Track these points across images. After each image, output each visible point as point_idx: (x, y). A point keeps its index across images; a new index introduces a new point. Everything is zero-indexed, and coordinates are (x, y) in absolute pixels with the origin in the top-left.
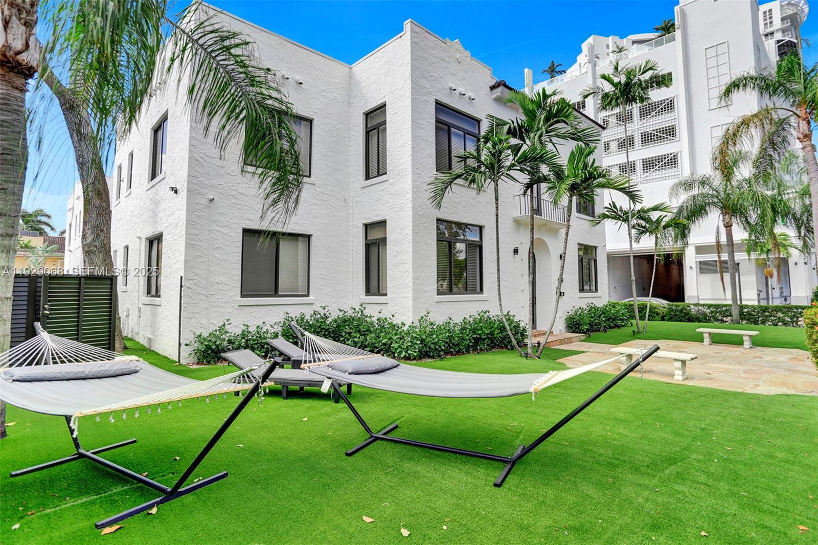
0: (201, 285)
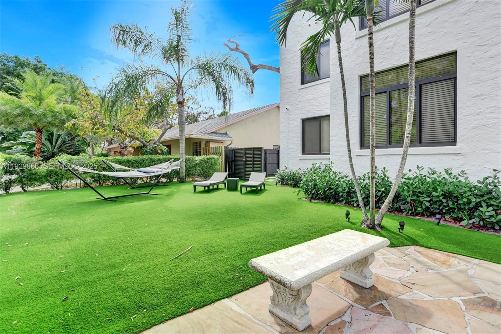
0: (285, 150)
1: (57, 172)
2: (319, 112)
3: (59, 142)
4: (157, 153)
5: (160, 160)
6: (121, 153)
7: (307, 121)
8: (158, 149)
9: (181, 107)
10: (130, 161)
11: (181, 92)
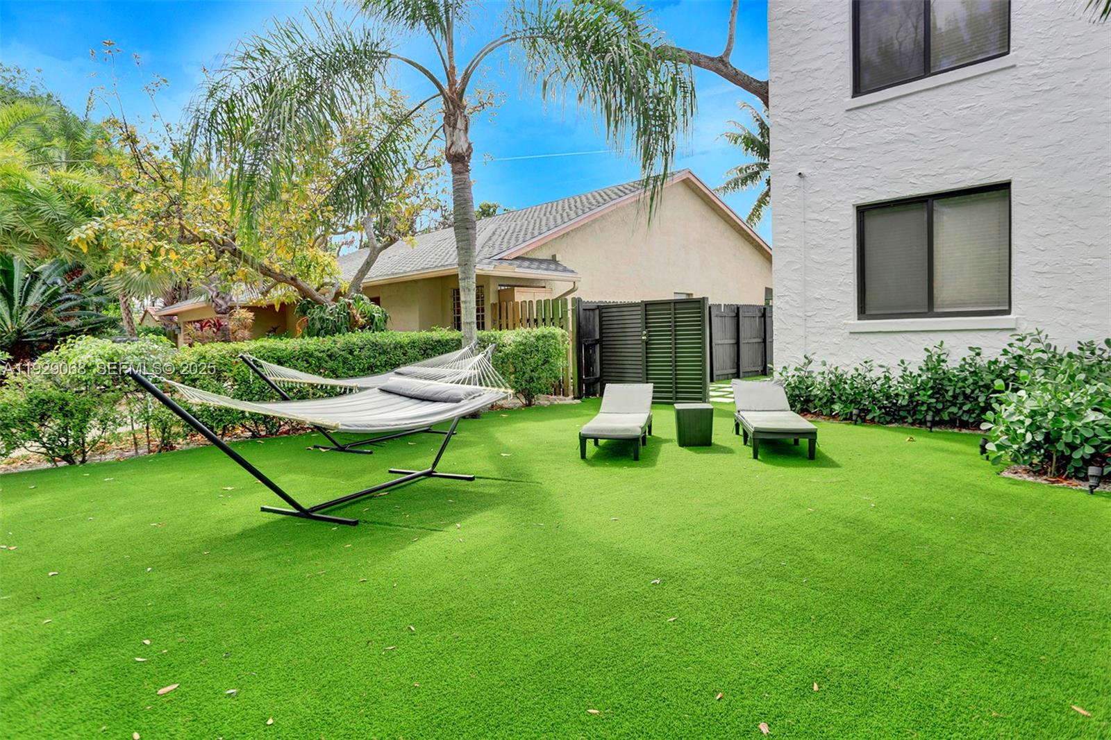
0: (794, 304)
1: (67, 404)
2: (930, 181)
3: (34, 299)
4: (352, 325)
5: (401, 347)
6: (220, 325)
7: (874, 212)
8: (355, 311)
9: (460, 173)
10: (311, 355)
11: (460, 124)
